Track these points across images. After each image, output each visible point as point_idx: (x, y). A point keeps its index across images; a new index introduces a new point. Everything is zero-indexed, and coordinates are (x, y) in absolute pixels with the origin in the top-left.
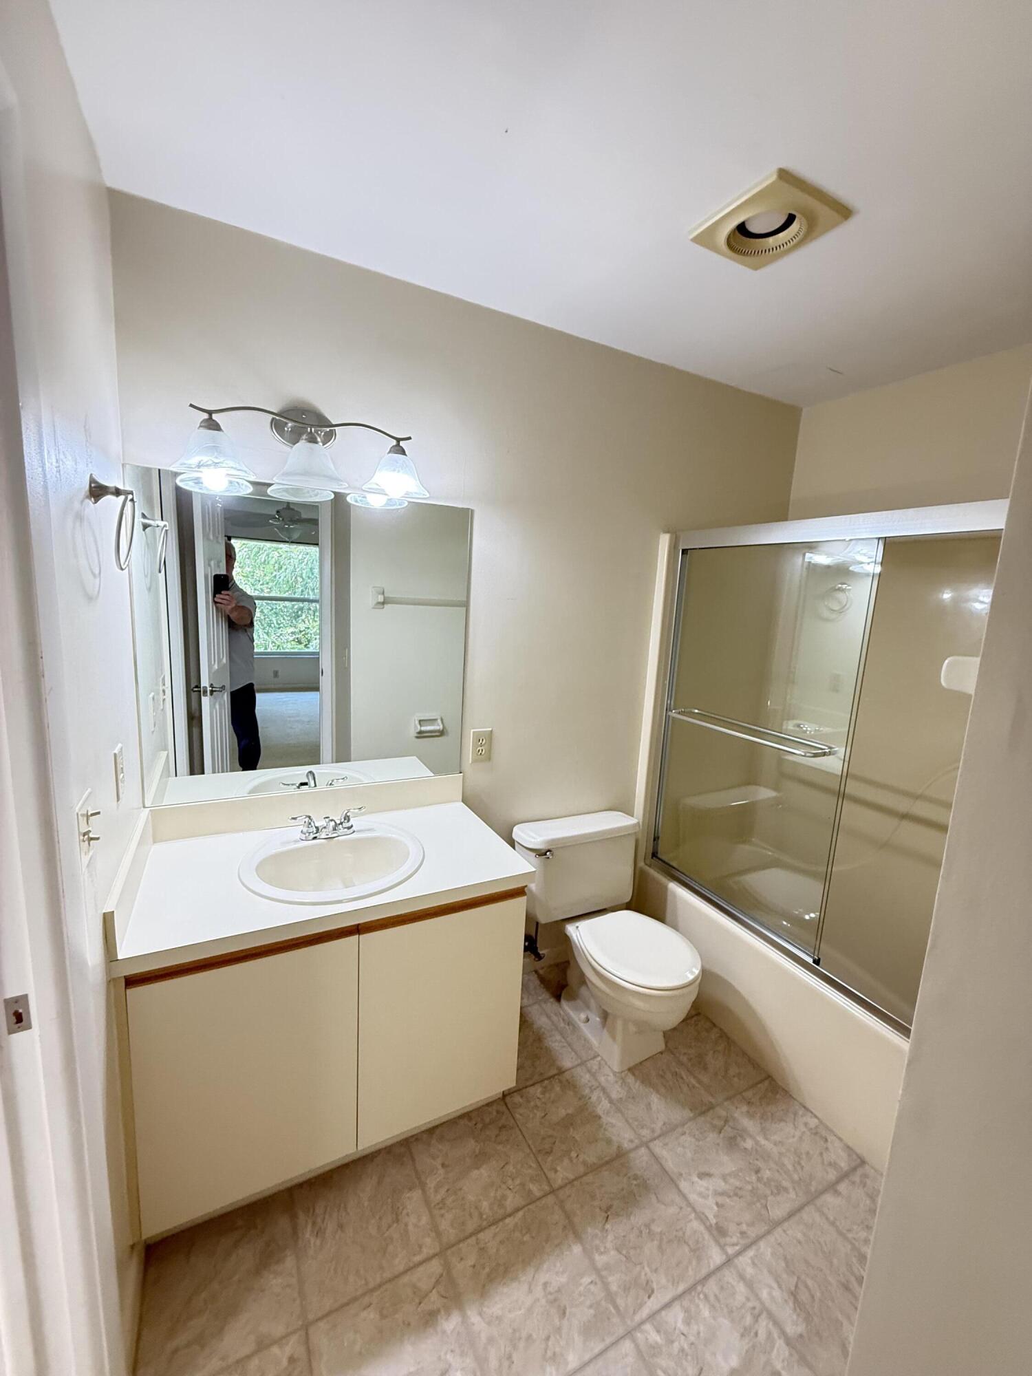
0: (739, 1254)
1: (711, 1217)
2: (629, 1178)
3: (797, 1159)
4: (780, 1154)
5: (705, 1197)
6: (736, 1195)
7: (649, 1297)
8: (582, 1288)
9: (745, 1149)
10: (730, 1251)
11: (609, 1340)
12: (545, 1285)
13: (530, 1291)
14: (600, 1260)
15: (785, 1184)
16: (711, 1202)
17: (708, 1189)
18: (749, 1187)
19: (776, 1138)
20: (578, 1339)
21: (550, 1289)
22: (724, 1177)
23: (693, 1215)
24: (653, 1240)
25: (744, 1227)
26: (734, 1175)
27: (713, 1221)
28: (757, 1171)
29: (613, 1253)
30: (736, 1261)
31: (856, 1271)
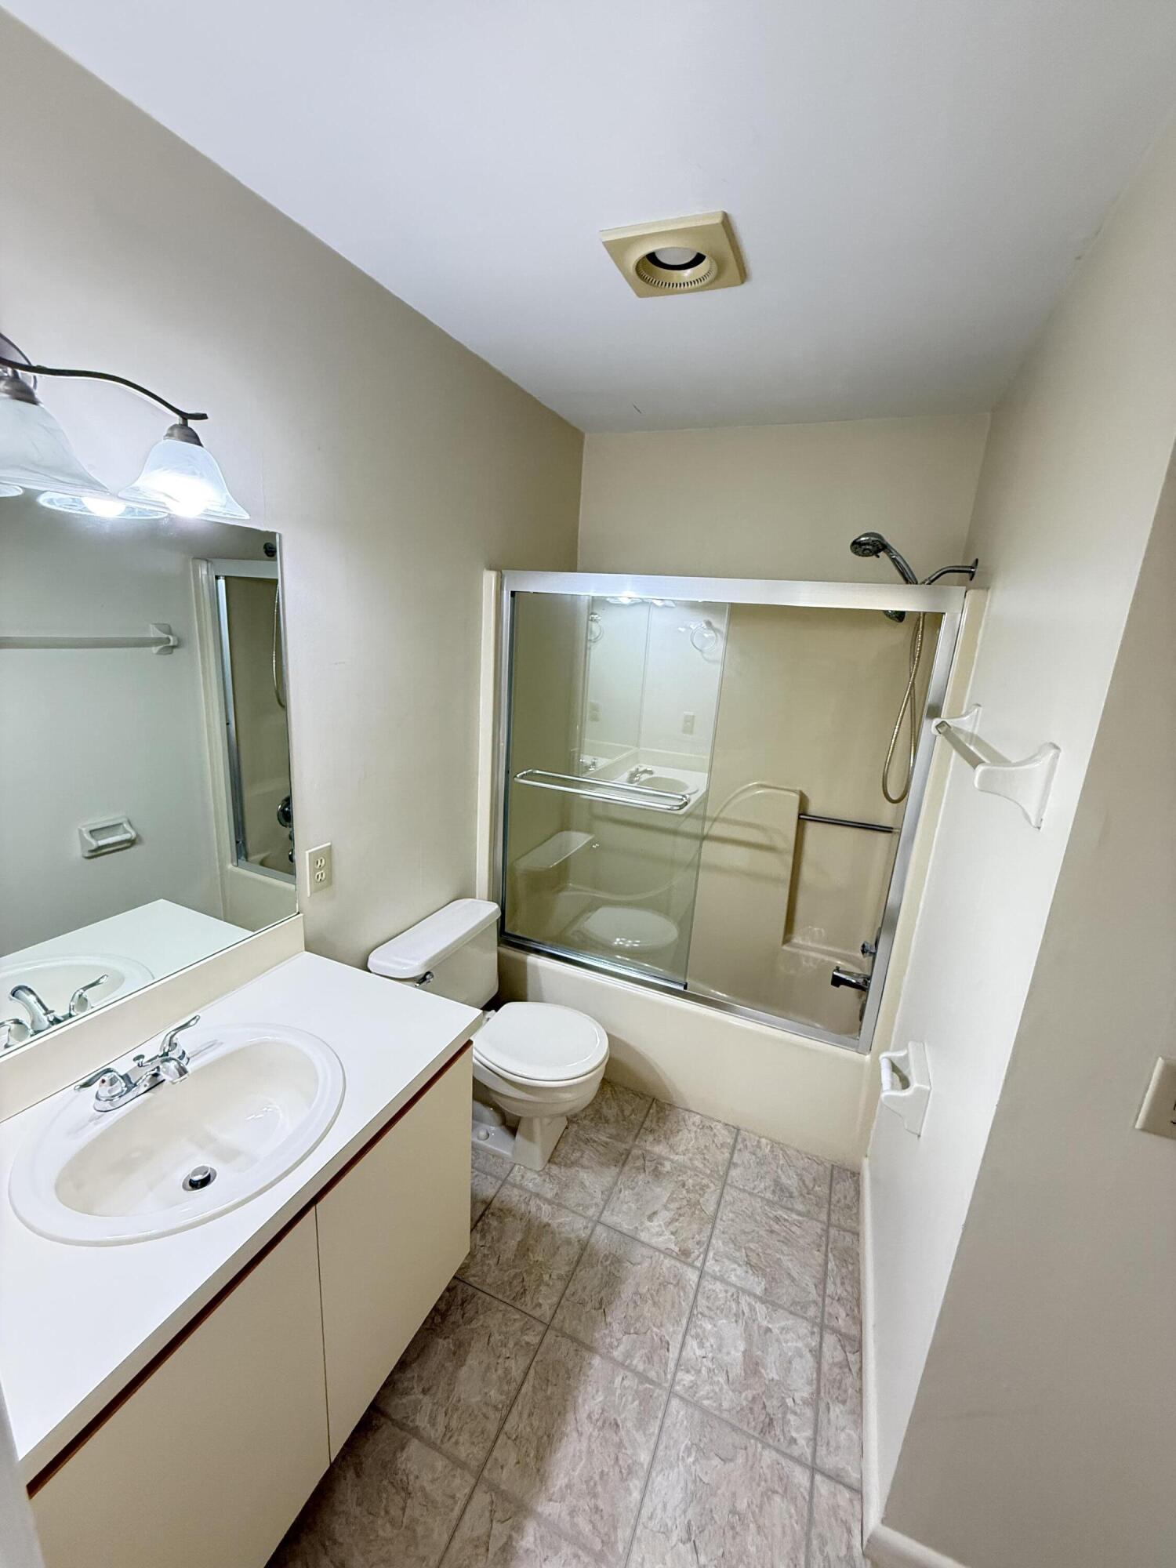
0: (704, 1263)
1: (672, 1246)
2: (601, 1262)
3: (702, 1156)
4: (691, 1160)
5: (660, 1234)
6: (680, 1215)
7: (668, 1350)
8: (618, 1392)
9: (668, 1172)
10: (698, 1264)
11: (660, 1415)
12: (589, 1417)
13: (580, 1434)
14: (617, 1354)
15: (705, 1181)
16: (667, 1235)
17: (660, 1226)
18: (685, 1202)
19: (682, 1148)
20: (639, 1437)
21: (595, 1417)
22: (665, 1207)
23: (662, 1256)
24: (646, 1302)
25: (697, 1237)
26: (671, 1199)
27: (677, 1249)
28: (684, 1185)
29: (625, 1338)
30: (705, 1268)
31: (771, 1215)
